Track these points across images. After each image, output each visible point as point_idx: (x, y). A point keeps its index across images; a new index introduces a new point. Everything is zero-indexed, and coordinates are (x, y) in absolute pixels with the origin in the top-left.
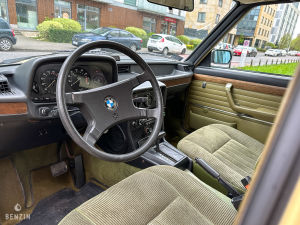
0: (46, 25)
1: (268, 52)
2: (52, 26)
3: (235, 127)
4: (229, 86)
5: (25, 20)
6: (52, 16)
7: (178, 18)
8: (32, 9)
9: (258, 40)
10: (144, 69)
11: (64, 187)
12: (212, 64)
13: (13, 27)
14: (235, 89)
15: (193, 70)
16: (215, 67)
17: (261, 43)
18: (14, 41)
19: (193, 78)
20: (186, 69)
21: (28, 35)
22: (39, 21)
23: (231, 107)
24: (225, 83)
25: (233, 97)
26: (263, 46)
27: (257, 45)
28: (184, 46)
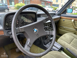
0: (17, 5)
1: (76, 10)
2: (18, 5)
3: (75, 34)
4: (73, 20)
5: (11, 4)
6: (18, 3)
7: (51, 1)
8: (13, 1)
9: (73, 6)
10: (48, 16)
11: (20, 55)
12: (67, 13)
13: (8, 6)
14: (75, 21)
15: (60, 15)
16: (67, 14)
17: (74, 7)
18: (8, 10)
19: (60, 18)
20: (58, 15)
21: (12, 8)
22: (15, 4)
23: (74, 27)
24: (71, 20)
25: (75, 24)
26: (74, 8)
27: (73, 8)
28: (53, 9)
